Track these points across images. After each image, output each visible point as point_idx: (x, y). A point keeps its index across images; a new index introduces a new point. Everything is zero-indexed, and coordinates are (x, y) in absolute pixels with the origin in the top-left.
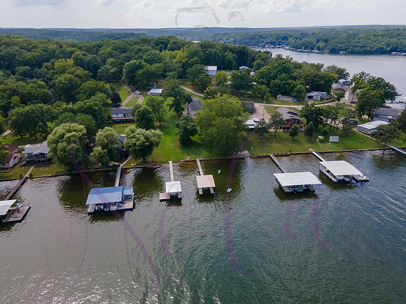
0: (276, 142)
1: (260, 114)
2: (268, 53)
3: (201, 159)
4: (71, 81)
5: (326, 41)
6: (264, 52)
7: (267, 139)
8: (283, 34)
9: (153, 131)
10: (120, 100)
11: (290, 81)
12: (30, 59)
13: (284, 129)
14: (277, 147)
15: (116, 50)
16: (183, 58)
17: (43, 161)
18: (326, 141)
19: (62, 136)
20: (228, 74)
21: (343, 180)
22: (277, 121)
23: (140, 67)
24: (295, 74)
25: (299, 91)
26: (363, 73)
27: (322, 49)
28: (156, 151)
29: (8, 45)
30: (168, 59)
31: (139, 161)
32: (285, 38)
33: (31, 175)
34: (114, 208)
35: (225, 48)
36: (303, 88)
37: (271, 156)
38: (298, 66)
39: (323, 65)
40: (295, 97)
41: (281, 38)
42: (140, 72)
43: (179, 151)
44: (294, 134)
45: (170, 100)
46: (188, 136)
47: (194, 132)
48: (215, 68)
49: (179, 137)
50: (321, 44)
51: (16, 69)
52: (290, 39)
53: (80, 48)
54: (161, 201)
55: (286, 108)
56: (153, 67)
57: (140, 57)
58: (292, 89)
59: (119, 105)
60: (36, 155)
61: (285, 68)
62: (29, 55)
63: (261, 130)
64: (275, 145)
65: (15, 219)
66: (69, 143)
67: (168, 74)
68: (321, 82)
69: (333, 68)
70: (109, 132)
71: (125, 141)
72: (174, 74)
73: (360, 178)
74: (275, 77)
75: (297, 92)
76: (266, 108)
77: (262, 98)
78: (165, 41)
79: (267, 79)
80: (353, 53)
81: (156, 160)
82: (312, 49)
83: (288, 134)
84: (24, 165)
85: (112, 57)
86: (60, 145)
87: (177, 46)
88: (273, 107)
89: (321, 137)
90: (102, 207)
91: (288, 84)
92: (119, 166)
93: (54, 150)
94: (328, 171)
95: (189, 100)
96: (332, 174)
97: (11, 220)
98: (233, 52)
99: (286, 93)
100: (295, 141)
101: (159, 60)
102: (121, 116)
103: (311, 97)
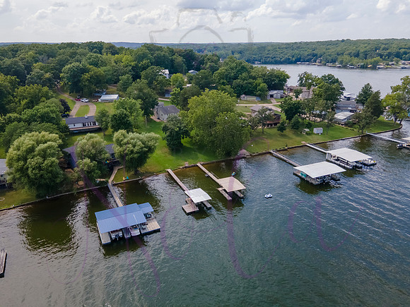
0: (266, 138)
3: (202, 163)
11: (251, 80)
14: (271, 143)
16: (131, 62)
18: (311, 133)
21: (356, 166)
25: (263, 90)
30: (112, 63)
31: (131, 174)
34: (136, 233)
36: (266, 86)
37: (272, 151)
40: (259, 96)
42: (86, 76)
44: (282, 129)
48: (167, 71)
49: (166, 142)
50: (237, 56)
52: (205, 51)
59: (68, 115)
64: (268, 141)
70: (95, 140)
72: (128, 77)
73: (369, 163)
75: (260, 91)
78: (97, 46)
81: (150, 170)
83: (276, 129)
88: (243, 107)
89: (307, 130)
91: (250, 83)
94: (337, 160)
96: (343, 162)
98: (181, 55)
102: (79, 126)
103: (272, 96)
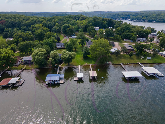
0: (123, 58)
1: (117, 47)
2: (121, 21)
3: (92, 64)
4: (41, 32)
5: (146, 17)
6: (119, 21)
7: (120, 57)
8: (128, 14)
9: (72, 52)
10: (60, 40)
11: (130, 33)
12: (27, 23)
13: (127, 53)
14: (123, 61)
15: (59, 20)
16: (86, 24)
17: (30, 63)
18: (145, 59)
19: (37, 53)
20: (104, 30)
21: (152, 76)
22: (124, 50)
23: (68, 27)
24: (132, 30)
25: (134, 38)
26: (163, 30)
27: (145, 20)
28: (73, 60)
29: (18, 18)
30: (79, 24)
31: (66, 64)
32: (129, 15)
33: (25, 68)
34: (56, 83)
35: (103, 19)
36: (136, 36)
37: (121, 64)
38: (134, 27)
39: (145, 27)
40: (132, 40)
41: (127, 15)
42: (68, 29)
43: (83, 61)
44: (131, 55)
45: (80, 40)
46: (86, 55)
47: (89, 53)
48: (98, 28)
49: (83, 55)
50: (144, 18)
51: (21, 27)
52: (131, 16)
53: (45, 20)
54: (75, 80)
55: (128, 44)
56: (73, 27)
57: (68, 23)
58: (131, 37)
59: (60, 42)
60: (27, 61)
61: (128, 28)
62: (26, 22)
63: (117, 53)
64: (123, 60)
65: (19, 85)
66: (40, 56)
67: (79, 30)
68: (144, 34)
69: (149, 28)
70: (55, 52)
71: (61, 56)
72: (82, 30)
73: (160, 75)
74: (123, 32)
75: (133, 38)
76: (119, 44)
77: (118, 40)
78: (79, 17)
79: (120, 32)
80: (158, 22)
81: (74, 64)
82: (140, 20)
83: (128, 55)
84: (23, 64)
85: (57, 23)
86: (36, 57)
87: (83, 19)
88: (123, 44)
89: (143, 57)
90: (51, 82)
91: (129, 34)
92: (59, 66)
93: (34, 59)
94: (146, 72)
95: (87, 40)
96: (147, 73)
97: (18, 85)
98: (106, 21)
99: (128, 38)
100: (131, 58)
101: (76, 24)
102: (60, 46)
103: (139, 40)
